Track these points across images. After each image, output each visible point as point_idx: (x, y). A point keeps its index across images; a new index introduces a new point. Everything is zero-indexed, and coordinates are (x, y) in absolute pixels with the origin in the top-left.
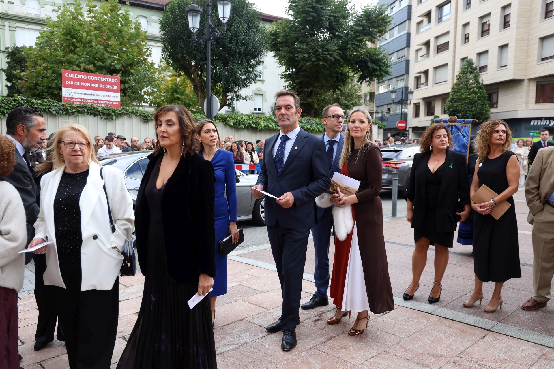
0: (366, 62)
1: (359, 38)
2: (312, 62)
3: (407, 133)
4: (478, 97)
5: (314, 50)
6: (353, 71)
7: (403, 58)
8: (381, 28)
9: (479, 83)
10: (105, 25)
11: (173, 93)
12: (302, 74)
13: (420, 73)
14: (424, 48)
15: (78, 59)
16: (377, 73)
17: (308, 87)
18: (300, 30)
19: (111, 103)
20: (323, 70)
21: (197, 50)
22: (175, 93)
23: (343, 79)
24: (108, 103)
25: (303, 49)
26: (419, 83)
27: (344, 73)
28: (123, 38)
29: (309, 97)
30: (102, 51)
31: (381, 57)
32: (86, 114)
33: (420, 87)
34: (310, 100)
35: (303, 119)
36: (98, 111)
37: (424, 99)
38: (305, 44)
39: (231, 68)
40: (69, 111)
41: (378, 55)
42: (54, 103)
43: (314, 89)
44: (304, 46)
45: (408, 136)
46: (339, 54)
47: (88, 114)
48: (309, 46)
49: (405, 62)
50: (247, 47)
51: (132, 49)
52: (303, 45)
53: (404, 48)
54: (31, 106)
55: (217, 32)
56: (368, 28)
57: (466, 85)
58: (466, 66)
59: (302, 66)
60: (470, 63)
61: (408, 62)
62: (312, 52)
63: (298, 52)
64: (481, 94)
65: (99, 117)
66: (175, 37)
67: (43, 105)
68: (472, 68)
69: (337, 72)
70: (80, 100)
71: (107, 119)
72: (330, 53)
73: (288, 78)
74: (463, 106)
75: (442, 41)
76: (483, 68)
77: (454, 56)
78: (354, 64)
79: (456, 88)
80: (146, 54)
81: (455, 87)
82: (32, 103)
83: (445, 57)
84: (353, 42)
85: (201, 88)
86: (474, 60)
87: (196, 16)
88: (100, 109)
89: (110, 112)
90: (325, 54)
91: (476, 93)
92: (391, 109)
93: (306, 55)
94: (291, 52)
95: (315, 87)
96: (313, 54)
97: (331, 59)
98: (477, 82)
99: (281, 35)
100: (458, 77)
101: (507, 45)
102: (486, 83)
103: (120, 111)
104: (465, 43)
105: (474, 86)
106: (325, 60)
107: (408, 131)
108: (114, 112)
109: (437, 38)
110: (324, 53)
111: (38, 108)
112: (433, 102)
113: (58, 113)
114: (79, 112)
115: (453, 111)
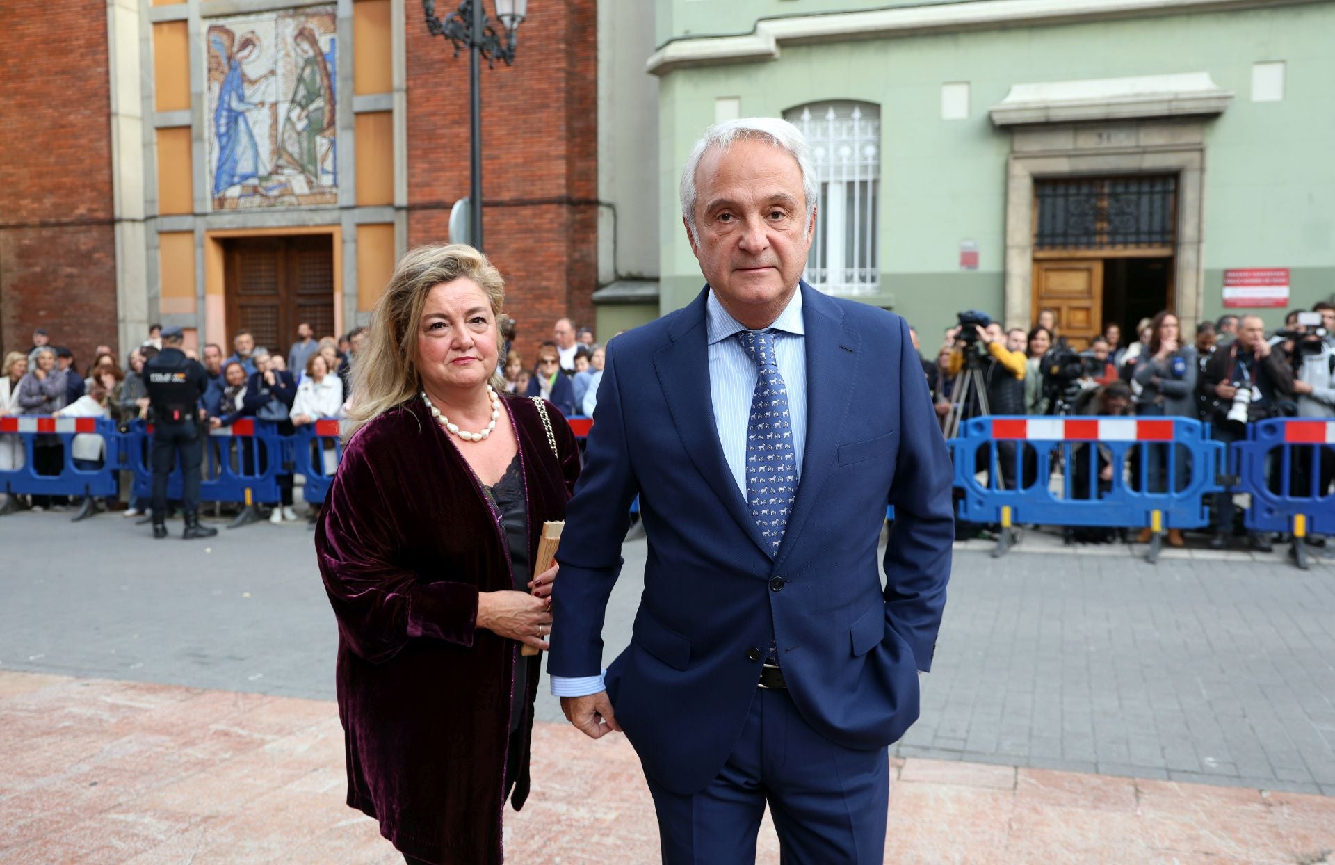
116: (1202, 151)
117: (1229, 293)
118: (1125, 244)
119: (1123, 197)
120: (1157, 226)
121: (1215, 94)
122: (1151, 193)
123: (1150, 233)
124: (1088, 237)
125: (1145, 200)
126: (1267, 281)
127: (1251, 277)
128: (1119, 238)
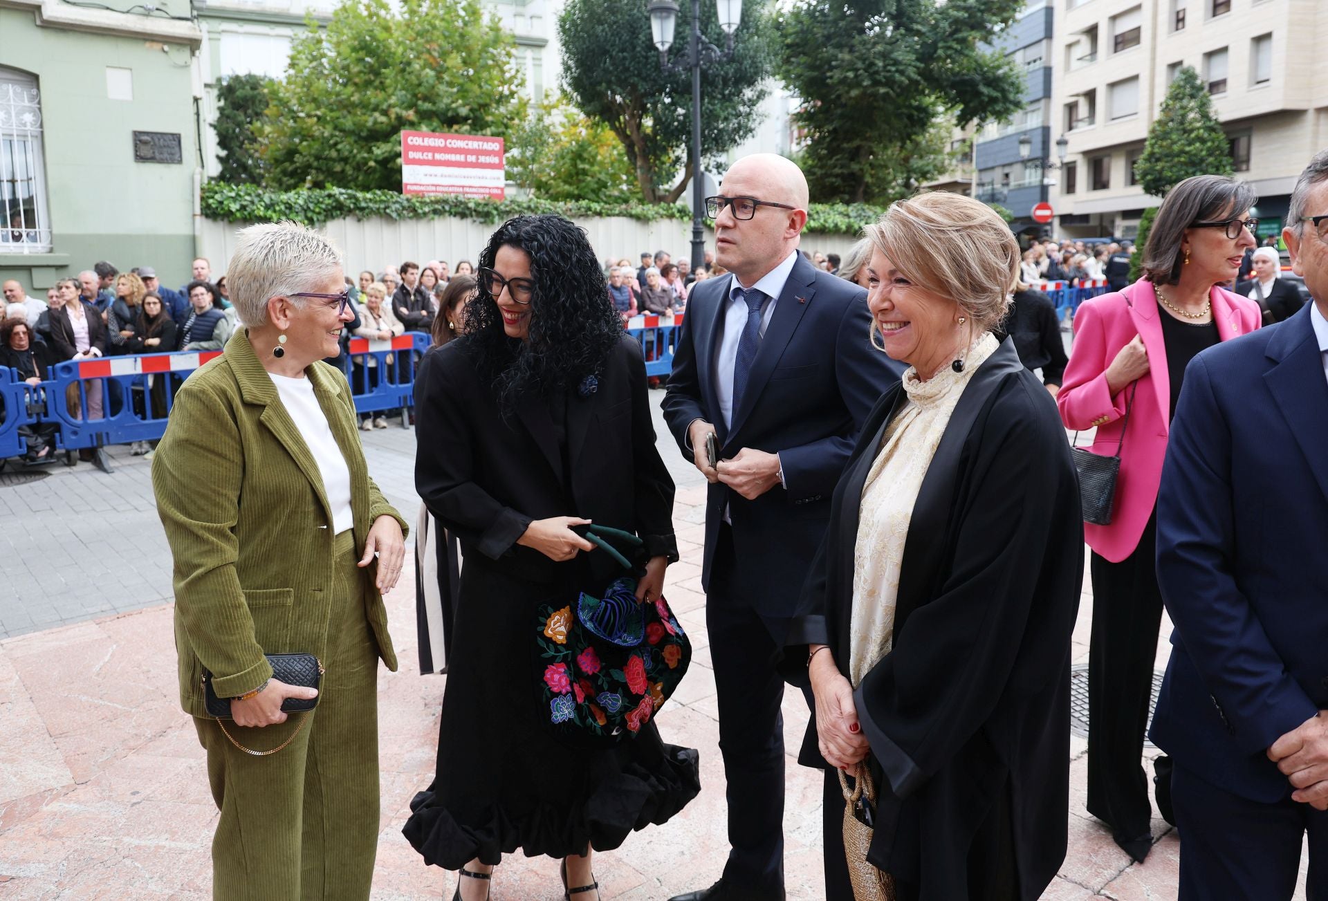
0: (972, 84)
1: (959, 35)
2: (862, 89)
3: (1048, 228)
4: (1209, 149)
5: (867, 62)
6: (945, 103)
7: (1038, 62)
8: (1006, 15)
9: (1210, 120)
10: (434, 27)
11: (573, 159)
12: (839, 111)
13: (1077, 95)
14: (1085, 41)
15: (385, 100)
16: (998, 107)
17: (850, 140)
18: (835, 22)
19: (487, 191)
20: (881, 103)
21: (639, 75)
22: (578, 162)
23: (921, 119)
24: (482, 190)
25: (843, 61)
26: (1074, 118)
27: (924, 105)
28: (469, 50)
29: (852, 159)
30: (431, 81)
31: (1005, 74)
32: (447, 214)
33: (1076, 127)
34: (855, 167)
35: (850, 208)
36: (469, 208)
37: (1085, 153)
38: (846, 50)
39: (707, 108)
40: (420, 211)
41: (999, 67)
42: (392, 197)
43: (864, 143)
44: (845, 56)
45: (1050, 233)
46: (918, 68)
47: (451, 214)
48: (857, 54)
49: (1041, 73)
50: (741, 64)
51: (490, 73)
52: (841, 52)
53: (1040, 41)
54: (355, 204)
55: (713, 50)
56: (979, 14)
57: (1182, 123)
58: (1182, 83)
59: (839, 97)
60: (1190, 77)
61: (1048, 72)
62: (863, 66)
63: (831, 68)
64: (1213, 142)
65: (469, 220)
66: (593, 50)
67: (376, 202)
68: (1193, 87)
69: (910, 106)
70: (434, 188)
71: (484, 222)
72: (901, 68)
73: (805, 120)
74: (1175, 169)
75: (1124, 26)
76: (1216, 86)
77: (1153, 59)
78: (948, 90)
79: (1160, 133)
80: (516, 82)
81: (1158, 128)
82: (357, 199)
83: (1131, 61)
84: (949, 44)
85: (644, 151)
86: (1198, 70)
87: (668, 17)
88: (471, 205)
89: (490, 208)
90: (889, 71)
91: (1203, 141)
92: (1012, 177)
93: (851, 74)
94: (812, 67)
95: (866, 139)
96: (866, 70)
97: (902, 82)
98: (1205, 116)
99: (791, 31)
100: (1164, 106)
101: (1267, 36)
102: (1223, 118)
103: (507, 206)
104: (1177, 29)
105: (1198, 125)
106: (890, 83)
107: (1050, 224)
108: (496, 209)
109: (1114, 18)
110: (889, 68)
111: (368, 207)
112: (1106, 160)
113: (399, 215)
114: (435, 212)
115: (1155, 180)
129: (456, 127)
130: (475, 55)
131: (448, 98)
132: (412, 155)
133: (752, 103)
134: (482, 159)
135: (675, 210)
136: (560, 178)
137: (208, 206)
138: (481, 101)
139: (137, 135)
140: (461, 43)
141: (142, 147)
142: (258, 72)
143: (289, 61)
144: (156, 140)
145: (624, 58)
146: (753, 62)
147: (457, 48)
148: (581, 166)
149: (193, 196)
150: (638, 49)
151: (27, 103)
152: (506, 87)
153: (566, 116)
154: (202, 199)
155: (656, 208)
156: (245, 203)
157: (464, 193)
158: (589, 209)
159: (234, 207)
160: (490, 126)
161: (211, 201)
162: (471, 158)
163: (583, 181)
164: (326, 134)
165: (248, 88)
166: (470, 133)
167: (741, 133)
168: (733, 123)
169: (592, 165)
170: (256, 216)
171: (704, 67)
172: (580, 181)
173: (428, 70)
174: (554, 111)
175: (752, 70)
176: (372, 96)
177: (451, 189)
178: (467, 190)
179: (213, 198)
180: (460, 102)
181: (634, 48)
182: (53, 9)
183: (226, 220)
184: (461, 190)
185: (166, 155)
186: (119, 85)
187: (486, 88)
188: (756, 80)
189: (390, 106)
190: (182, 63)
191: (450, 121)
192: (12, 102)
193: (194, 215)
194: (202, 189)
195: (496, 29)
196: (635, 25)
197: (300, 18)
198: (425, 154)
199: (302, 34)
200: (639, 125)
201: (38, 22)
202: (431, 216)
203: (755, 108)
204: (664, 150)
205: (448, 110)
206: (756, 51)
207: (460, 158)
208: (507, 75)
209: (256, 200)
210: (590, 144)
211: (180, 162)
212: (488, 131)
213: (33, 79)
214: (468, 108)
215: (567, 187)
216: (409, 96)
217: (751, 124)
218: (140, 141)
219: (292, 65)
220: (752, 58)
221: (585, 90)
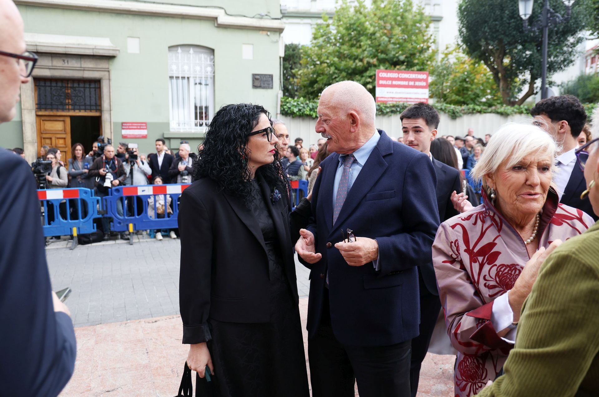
15: (361, 54)
21: (504, 34)
22: (464, 83)
24: (416, 100)
28: (407, 26)
30: (385, 43)
32: (398, 113)
40: (385, 111)
51: (417, 37)
55: (557, 17)
66: (478, 22)
70: (392, 99)
80: (431, 41)
85: (504, 76)
114: (392, 112)
116: (109, 71)
117: (124, 132)
118: (80, 110)
119: (77, 89)
120: (93, 102)
121: (111, 48)
122: (90, 88)
123: (90, 105)
124: (62, 106)
125: (87, 90)
126: (139, 127)
127: (132, 126)
128: (76, 107)
129: (398, 67)
130: (409, 27)
131: (394, 52)
132: (381, 82)
133: (574, 45)
134: (417, 83)
135: (523, 110)
136: (453, 92)
137: (284, 109)
138: (411, 52)
139: (254, 76)
140: (402, 22)
141: (256, 81)
142: (296, 42)
143: (313, 36)
144: (262, 78)
145: (496, 25)
146: (576, 21)
147: (399, 25)
148: (466, 85)
149: (277, 104)
150: (505, 19)
151: (209, 62)
152: (425, 44)
153: (457, 59)
154: (281, 106)
155: (512, 108)
156: (300, 108)
157: (407, 102)
158: (474, 109)
159: (296, 110)
160: (416, 66)
161: (285, 107)
162: (412, 83)
163: (467, 94)
164: (331, 72)
165: (291, 50)
166: (405, 69)
167: (566, 63)
168: (561, 58)
169: (472, 85)
170: (305, 114)
171: (551, 27)
172: (464, 94)
173: (384, 37)
174: (450, 56)
175: (575, 26)
176: (355, 51)
177: (400, 100)
178: (409, 100)
179: (286, 105)
180: (400, 52)
181: (502, 18)
182: (223, 19)
183: (291, 116)
184: (405, 100)
185: (266, 85)
186: (247, 52)
187: (414, 45)
188: (577, 32)
189: (363, 58)
190: (275, 40)
191: (395, 63)
192: (203, 62)
193: (277, 114)
194: (281, 101)
195: (421, 14)
196: (503, 5)
197: (320, 14)
198: (388, 81)
199: (320, 21)
200: (502, 62)
201: (216, 25)
202: (390, 114)
203: (575, 48)
204: (517, 76)
205: (394, 58)
206: (578, 15)
207: (405, 83)
208: (425, 38)
209: (306, 106)
210: (471, 74)
211: (272, 88)
212: (415, 68)
213: (212, 51)
214: (404, 56)
215: (457, 97)
216: (374, 50)
217: (572, 58)
218: (256, 78)
219: (315, 38)
220: (575, 18)
221: (471, 44)
